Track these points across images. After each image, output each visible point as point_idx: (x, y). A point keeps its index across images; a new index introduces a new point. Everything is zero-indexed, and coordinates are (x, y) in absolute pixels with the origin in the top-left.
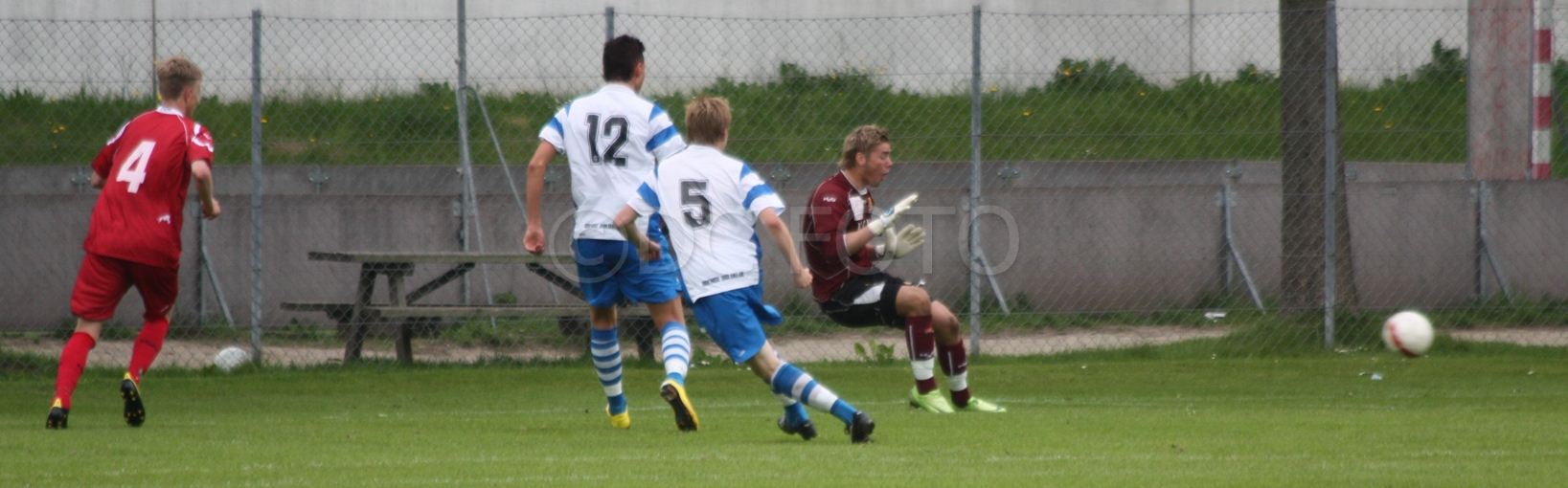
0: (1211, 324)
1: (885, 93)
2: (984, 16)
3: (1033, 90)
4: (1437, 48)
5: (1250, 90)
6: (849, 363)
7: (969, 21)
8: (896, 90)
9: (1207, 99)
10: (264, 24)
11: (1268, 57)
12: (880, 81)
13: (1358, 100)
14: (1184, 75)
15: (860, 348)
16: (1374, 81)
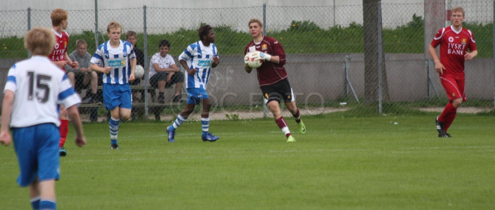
0: (342, 107)
1: (235, 32)
2: (267, 7)
3: (283, 31)
4: (414, 16)
5: (353, 30)
6: (224, 120)
7: (262, 9)
8: (238, 32)
9: (340, 33)
10: (31, 12)
11: (359, 20)
12: (233, 29)
13: (389, 33)
14: (332, 26)
15: (227, 116)
16: (394, 28)
